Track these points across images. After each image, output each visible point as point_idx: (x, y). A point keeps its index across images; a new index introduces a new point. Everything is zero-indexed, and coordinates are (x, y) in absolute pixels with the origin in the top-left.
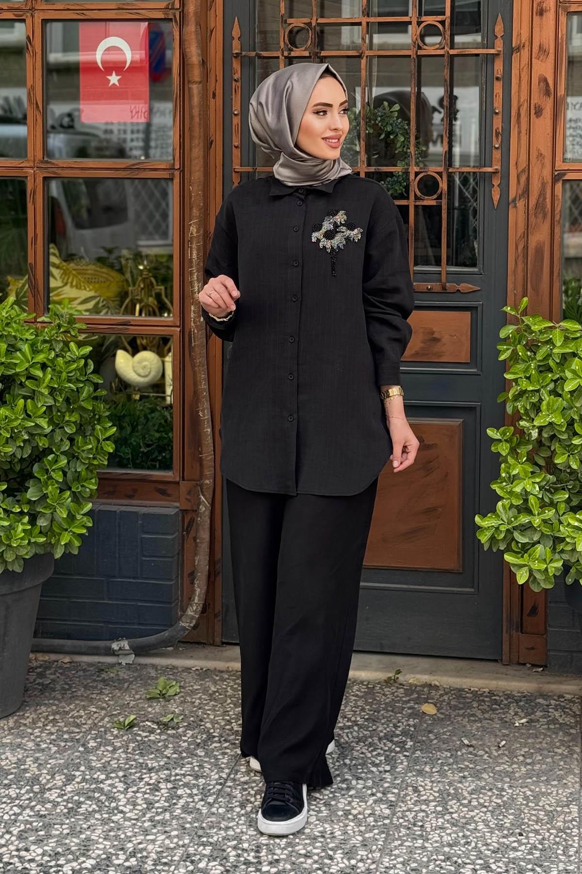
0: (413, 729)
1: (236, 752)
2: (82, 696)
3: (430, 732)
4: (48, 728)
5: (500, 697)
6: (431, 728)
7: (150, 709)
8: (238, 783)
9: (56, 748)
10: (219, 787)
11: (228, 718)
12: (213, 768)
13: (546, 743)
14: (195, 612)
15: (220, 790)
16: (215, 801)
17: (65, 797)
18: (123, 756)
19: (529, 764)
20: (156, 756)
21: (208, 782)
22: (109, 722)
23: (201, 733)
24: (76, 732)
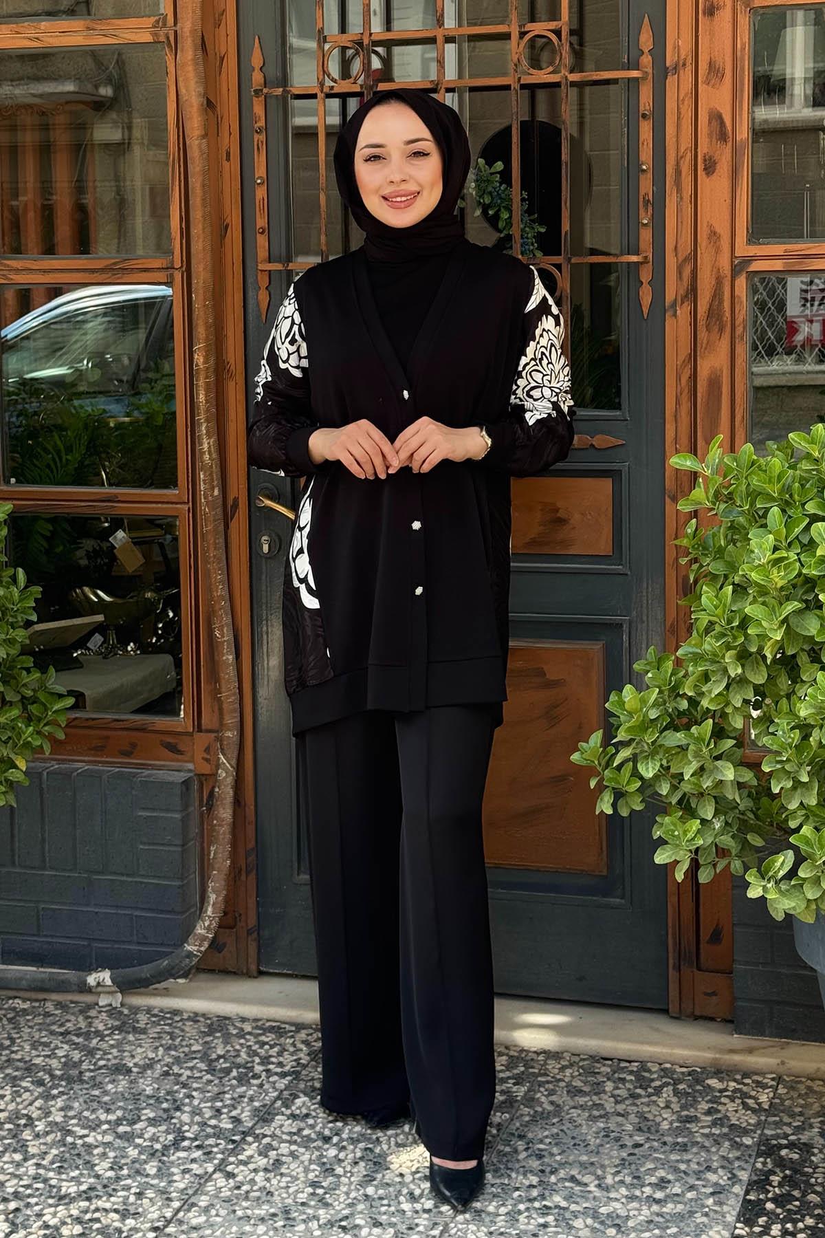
0: (494, 1131)
1: (206, 1169)
2: (19, 1060)
3: (521, 1137)
5: (652, 1073)
6: (526, 1129)
7: (110, 1086)
8: (185, 1227)
11: (219, 1104)
13: (698, 1163)
14: (208, 929)
18: (32, 1171)
19: (657, 1201)
20: (81, 1174)
21: (138, 1226)
22: (39, 1109)
23: (167, 1132)
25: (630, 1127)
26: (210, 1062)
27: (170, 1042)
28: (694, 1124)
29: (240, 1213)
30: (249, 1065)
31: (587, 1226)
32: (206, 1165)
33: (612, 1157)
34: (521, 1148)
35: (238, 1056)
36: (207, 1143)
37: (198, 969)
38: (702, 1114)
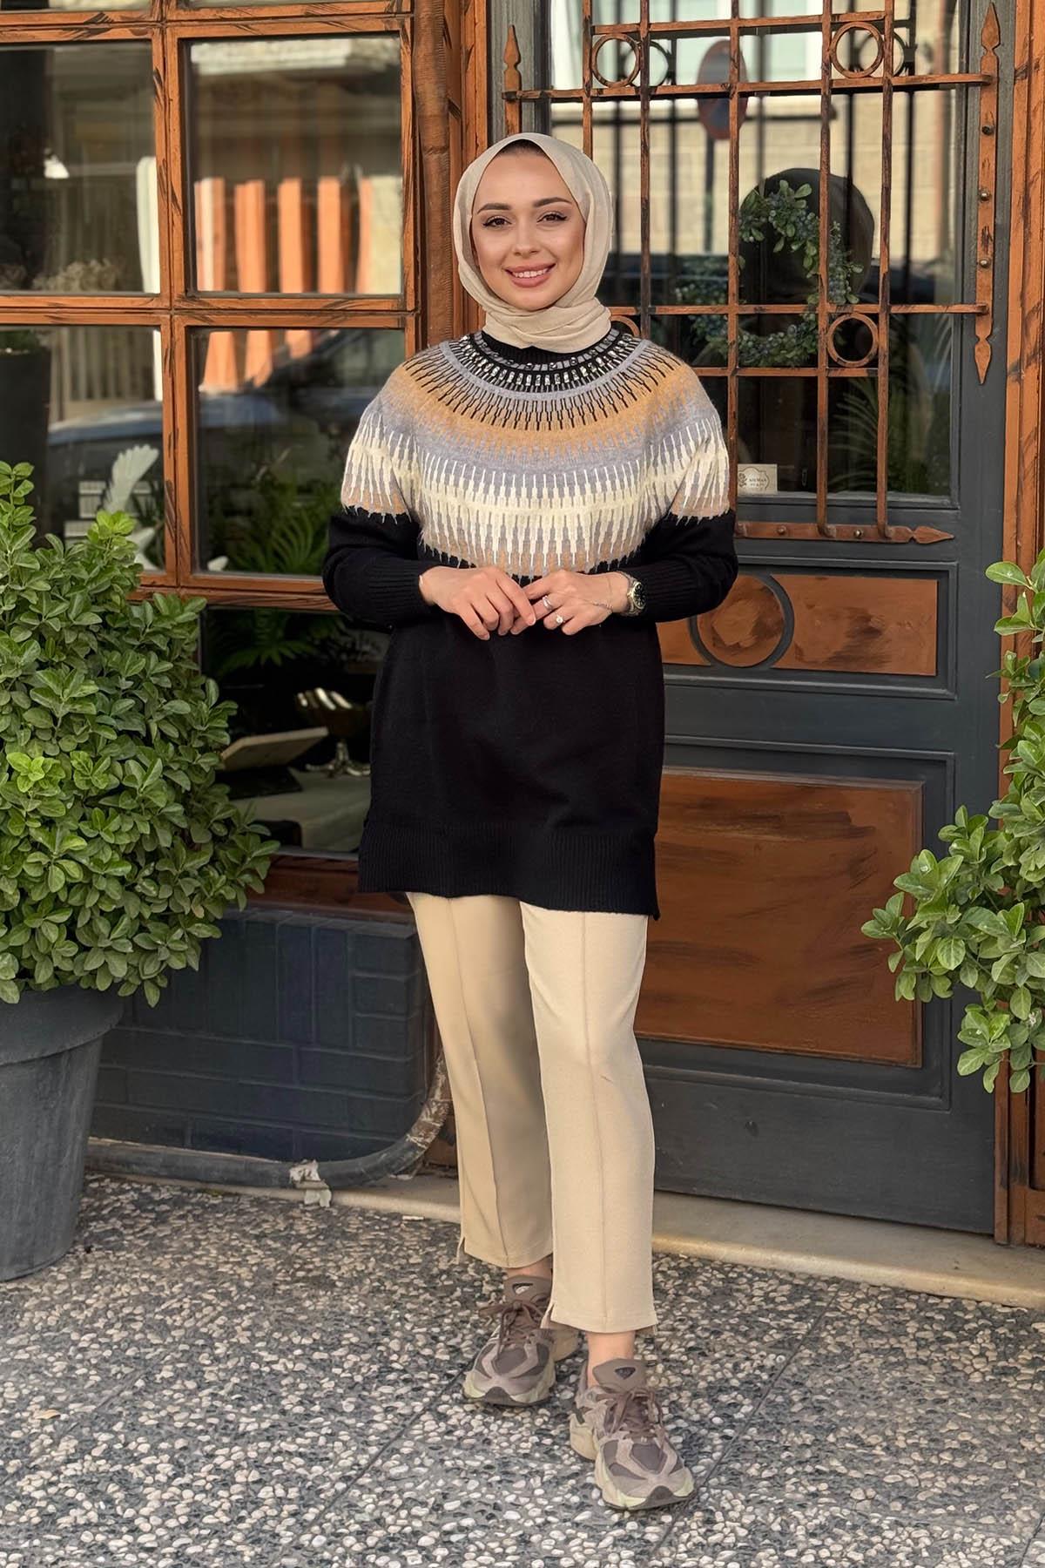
0: (765, 1377)
1: (413, 1408)
2: (203, 1267)
3: (798, 1384)
4: (110, 1332)
6: (805, 1376)
7: (308, 1303)
8: (382, 1478)
9: (98, 1379)
10: (341, 1486)
11: (436, 1330)
12: (353, 1442)
13: (1011, 1427)
14: (435, 1117)
15: (338, 1495)
16: (316, 1521)
17: (52, 1490)
18: (206, 1403)
19: (956, 1471)
20: (264, 1408)
21: (327, 1473)
23: (371, 1361)
24: (152, 1345)
25: (932, 1379)
26: (430, 1278)
27: (385, 1251)
28: (1010, 1379)
29: (449, 1464)
30: (476, 1284)
31: (867, 1498)
32: (414, 1403)
33: (906, 1414)
34: (796, 1399)
35: (464, 1272)
36: (418, 1376)
37: (424, 1163)
38: (1023, 1365)
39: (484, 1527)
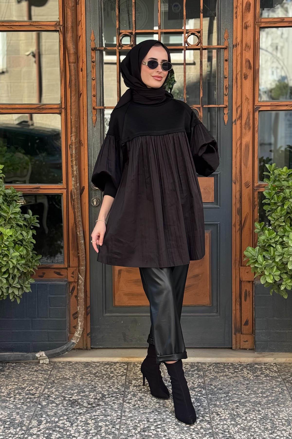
0: (202, 384)
1: (120, 402)
3: (211, 385)
4: (17, 397)
5: (237, 366)
6: (211, 383)
7: (66, 384)
8: (128, 417)
9: (26, 407)
10: (119, 420)
11: (108, 385)
12: (112, 411)
13: (269, 387)
14: (79, 334)
15: (120, 422)
16: (120, 427)
17: (42, 432)
18: (63, 408)
19: (265, 397)
20: (80, 407)
21: (112, 418)
22: (48, 392)
23: (98, 394)
24: (33, 398)
25: (242, 380)
26: (95, 374)
27: (75, 370)
28: (260, 377)
29: (142, 412)
30: (108, 374)
31: (250, 405)
33: (242, 388)
34: (213, 388)
35: (101, 372)
36: (114, 395)
38: (260, 374)
39: (165, 423)
